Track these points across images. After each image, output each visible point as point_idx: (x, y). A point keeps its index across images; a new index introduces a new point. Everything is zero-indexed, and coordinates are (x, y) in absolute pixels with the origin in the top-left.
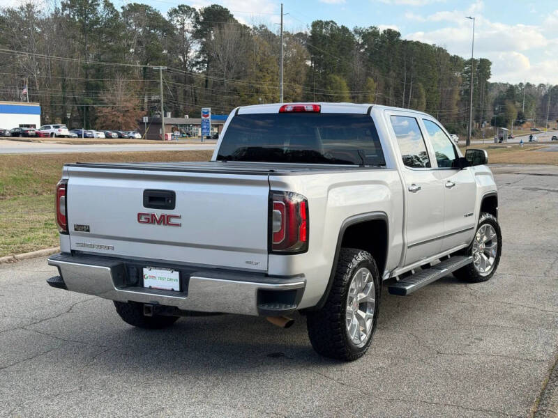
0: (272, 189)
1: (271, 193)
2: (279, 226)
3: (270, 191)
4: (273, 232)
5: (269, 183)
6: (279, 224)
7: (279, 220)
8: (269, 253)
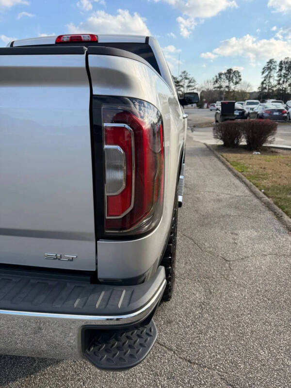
0: (97, 91)
1: (96, 102)
2: (120, 182)
3: (92, 97)
4: (106, 194)
5: (89, 75)
6: (120, 175)
7: (117, 168)
8: (97, 239)
